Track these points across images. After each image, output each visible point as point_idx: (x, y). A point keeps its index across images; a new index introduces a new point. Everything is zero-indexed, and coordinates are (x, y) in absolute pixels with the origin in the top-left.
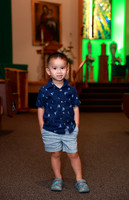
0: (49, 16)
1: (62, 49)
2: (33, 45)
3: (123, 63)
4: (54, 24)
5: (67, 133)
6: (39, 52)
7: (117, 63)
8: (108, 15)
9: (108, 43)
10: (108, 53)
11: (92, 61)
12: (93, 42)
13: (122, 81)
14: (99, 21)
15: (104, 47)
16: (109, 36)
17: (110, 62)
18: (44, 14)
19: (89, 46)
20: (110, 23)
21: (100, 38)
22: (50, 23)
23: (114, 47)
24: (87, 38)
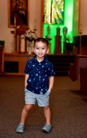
0: (20, 7)
1: (29, 31)
2: (9, 27)
3: (71, 42)
4: (24, 13)
5: (41, 93)
6: (12, 32)
7: (67, 42)
8: (62, 8)
9: (62, 27)
10: (62, 34)
11: (50, 40)
12: (51, 26)
13: (71, 54)
14: (56, 12)
15: (58, 30)
16: (62, 23)
17: (62, 40)
18: (17, 5)
19: (49, 29)
20: (63, 13)
21: (56, 23)
22: (21, 12)
23: (65, 30)
24: (47, 23)
